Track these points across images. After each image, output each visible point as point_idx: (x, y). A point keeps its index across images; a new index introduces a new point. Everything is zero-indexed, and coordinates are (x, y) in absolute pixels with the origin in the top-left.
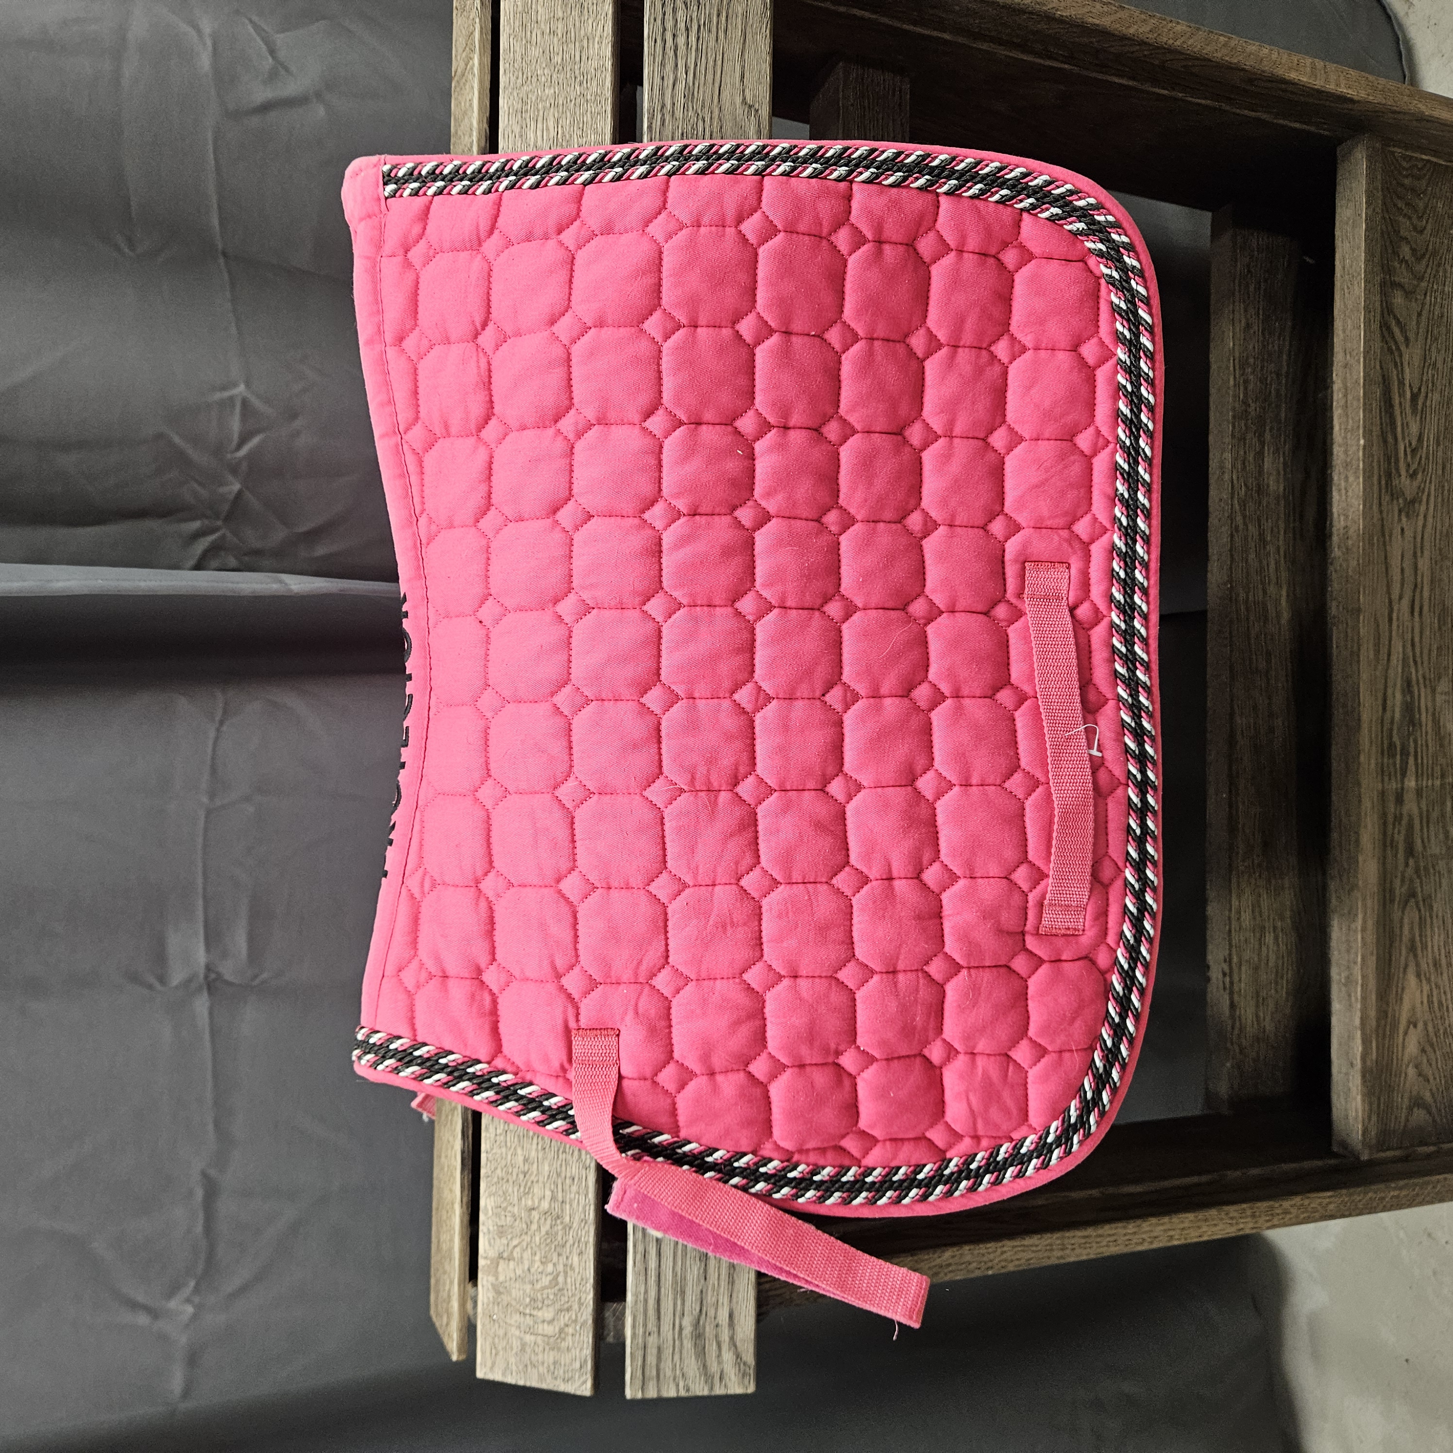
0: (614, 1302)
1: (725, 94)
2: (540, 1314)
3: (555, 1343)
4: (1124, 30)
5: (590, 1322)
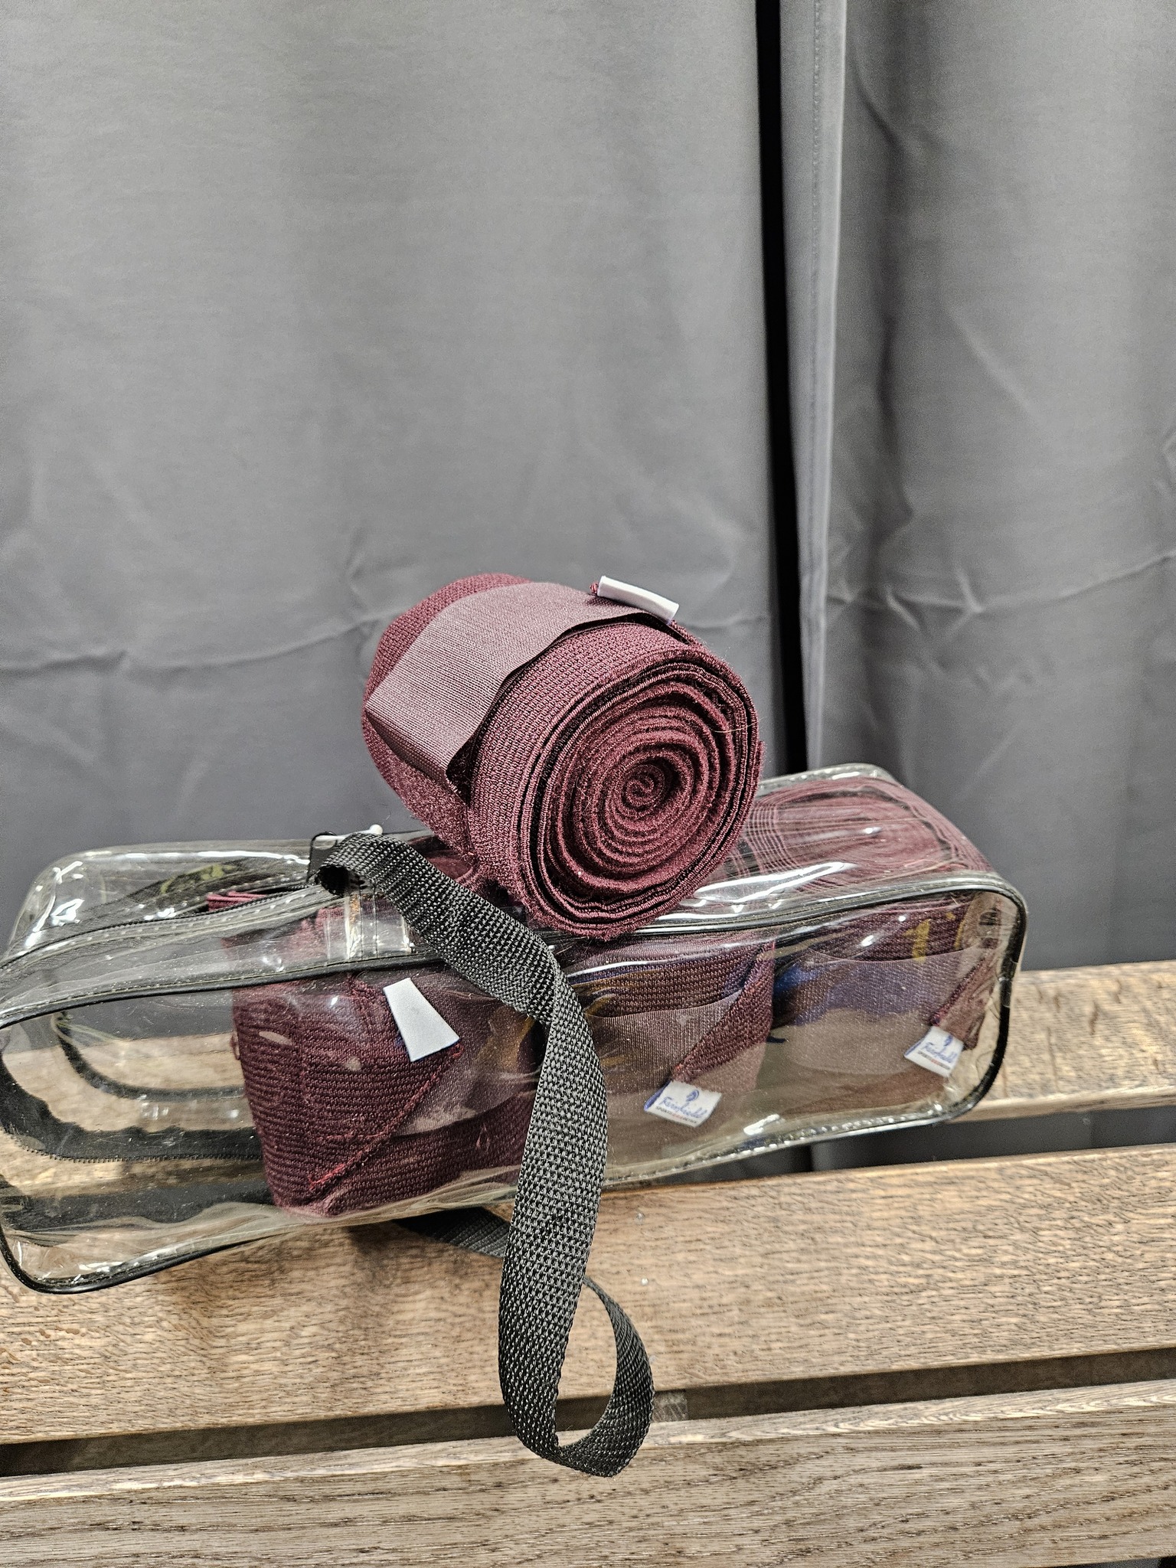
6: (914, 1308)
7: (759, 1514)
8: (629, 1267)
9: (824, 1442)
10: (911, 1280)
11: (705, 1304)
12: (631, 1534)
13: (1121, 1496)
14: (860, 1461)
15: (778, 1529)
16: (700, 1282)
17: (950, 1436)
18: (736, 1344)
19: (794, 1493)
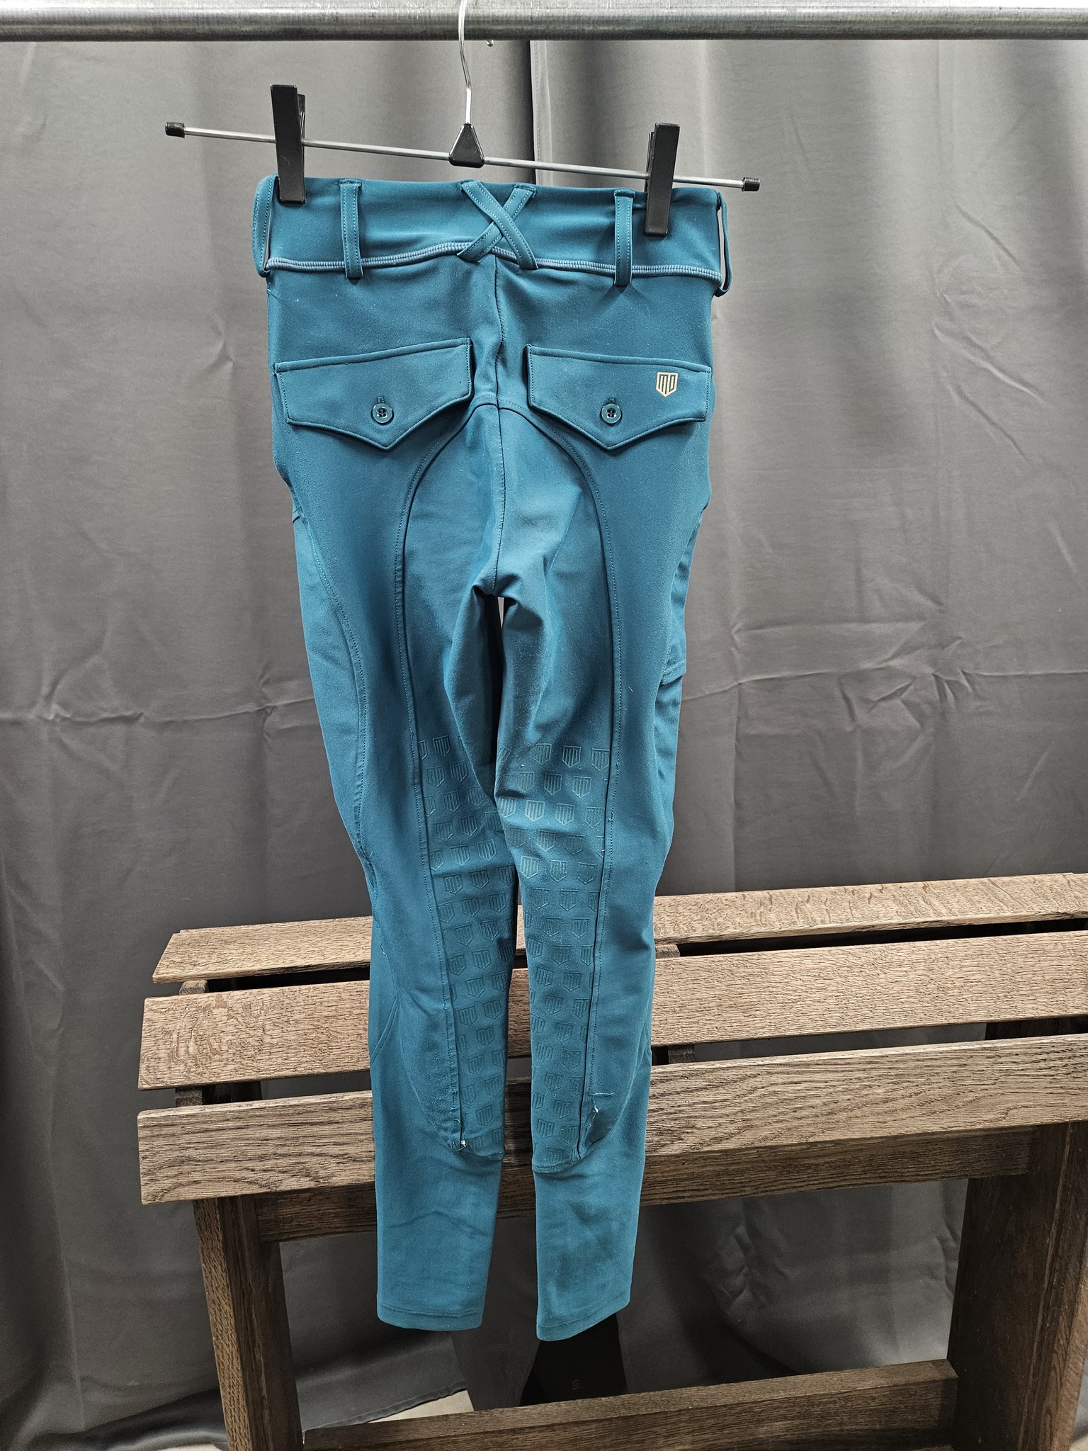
0: (202, 1096)
1: (1013, 1097)
2: (192, 1044)
3: (173, 1056)
4: (1075, 1330)
5: (189, 1083)
6: (795, 1009)
7: (728, 1106)
8: (668, 990)
9: (757, 1068)
10: (793, 997)
11: (702, 1006)
12: (672, 1116)
13: (891, 1100)
14: (773, 1079)
15: (738, 1115)
16: (699, 997)
17: (813, 1067)
18: (717, 1024)
19: (744, 1095)
